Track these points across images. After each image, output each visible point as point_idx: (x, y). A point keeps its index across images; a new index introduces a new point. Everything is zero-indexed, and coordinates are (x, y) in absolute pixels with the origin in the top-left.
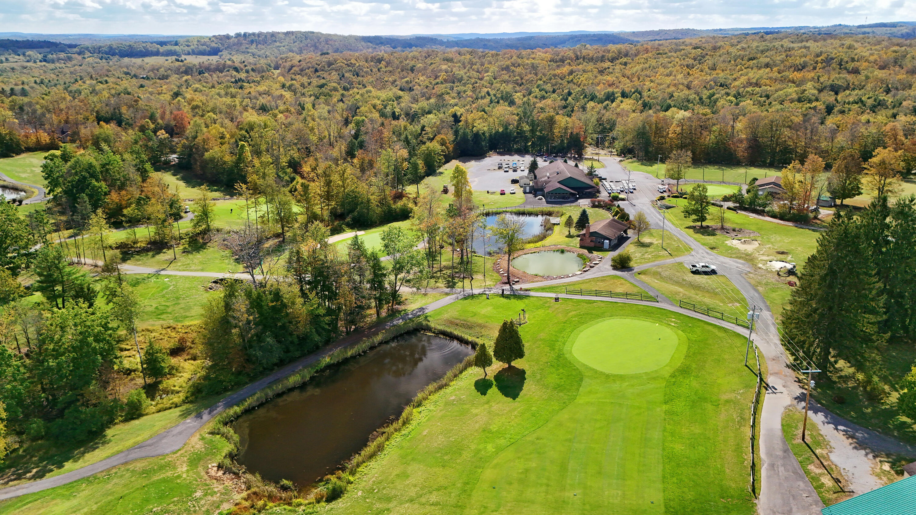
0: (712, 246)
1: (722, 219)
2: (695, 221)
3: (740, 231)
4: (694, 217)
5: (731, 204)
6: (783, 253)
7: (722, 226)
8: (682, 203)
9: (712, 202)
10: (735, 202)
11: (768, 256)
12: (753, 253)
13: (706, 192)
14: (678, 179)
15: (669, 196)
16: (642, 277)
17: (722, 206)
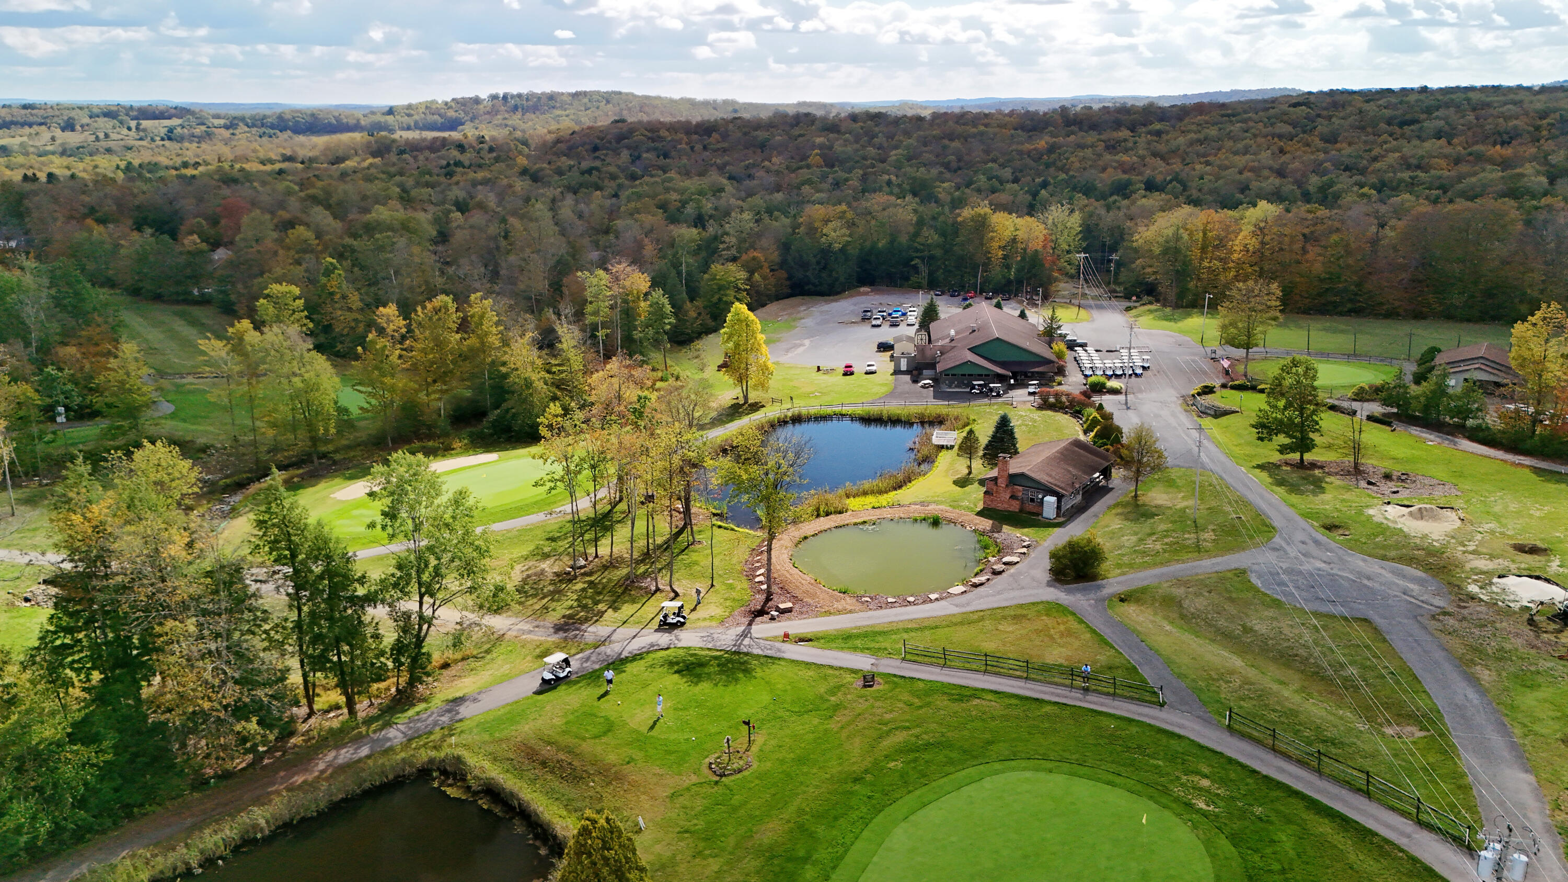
0: (1328, 522)
1: (1357, 448)
2: (1283, 449)
3: (1404, 478)
4: (1282, 439)
5: (1376, 408)
6: (1533, 550)
7: (1356, 465)
8: (1255, 403)
9: (1331, 401)
10: (1385, 402)
11: (1492, 557)
12: (1445, 546)
13: (1314, 378)
14: (1247, 346)
15: (1224, 386)
16: (1131, 611)
17: (1354, 413)
